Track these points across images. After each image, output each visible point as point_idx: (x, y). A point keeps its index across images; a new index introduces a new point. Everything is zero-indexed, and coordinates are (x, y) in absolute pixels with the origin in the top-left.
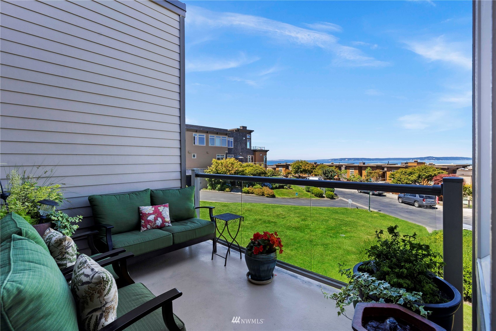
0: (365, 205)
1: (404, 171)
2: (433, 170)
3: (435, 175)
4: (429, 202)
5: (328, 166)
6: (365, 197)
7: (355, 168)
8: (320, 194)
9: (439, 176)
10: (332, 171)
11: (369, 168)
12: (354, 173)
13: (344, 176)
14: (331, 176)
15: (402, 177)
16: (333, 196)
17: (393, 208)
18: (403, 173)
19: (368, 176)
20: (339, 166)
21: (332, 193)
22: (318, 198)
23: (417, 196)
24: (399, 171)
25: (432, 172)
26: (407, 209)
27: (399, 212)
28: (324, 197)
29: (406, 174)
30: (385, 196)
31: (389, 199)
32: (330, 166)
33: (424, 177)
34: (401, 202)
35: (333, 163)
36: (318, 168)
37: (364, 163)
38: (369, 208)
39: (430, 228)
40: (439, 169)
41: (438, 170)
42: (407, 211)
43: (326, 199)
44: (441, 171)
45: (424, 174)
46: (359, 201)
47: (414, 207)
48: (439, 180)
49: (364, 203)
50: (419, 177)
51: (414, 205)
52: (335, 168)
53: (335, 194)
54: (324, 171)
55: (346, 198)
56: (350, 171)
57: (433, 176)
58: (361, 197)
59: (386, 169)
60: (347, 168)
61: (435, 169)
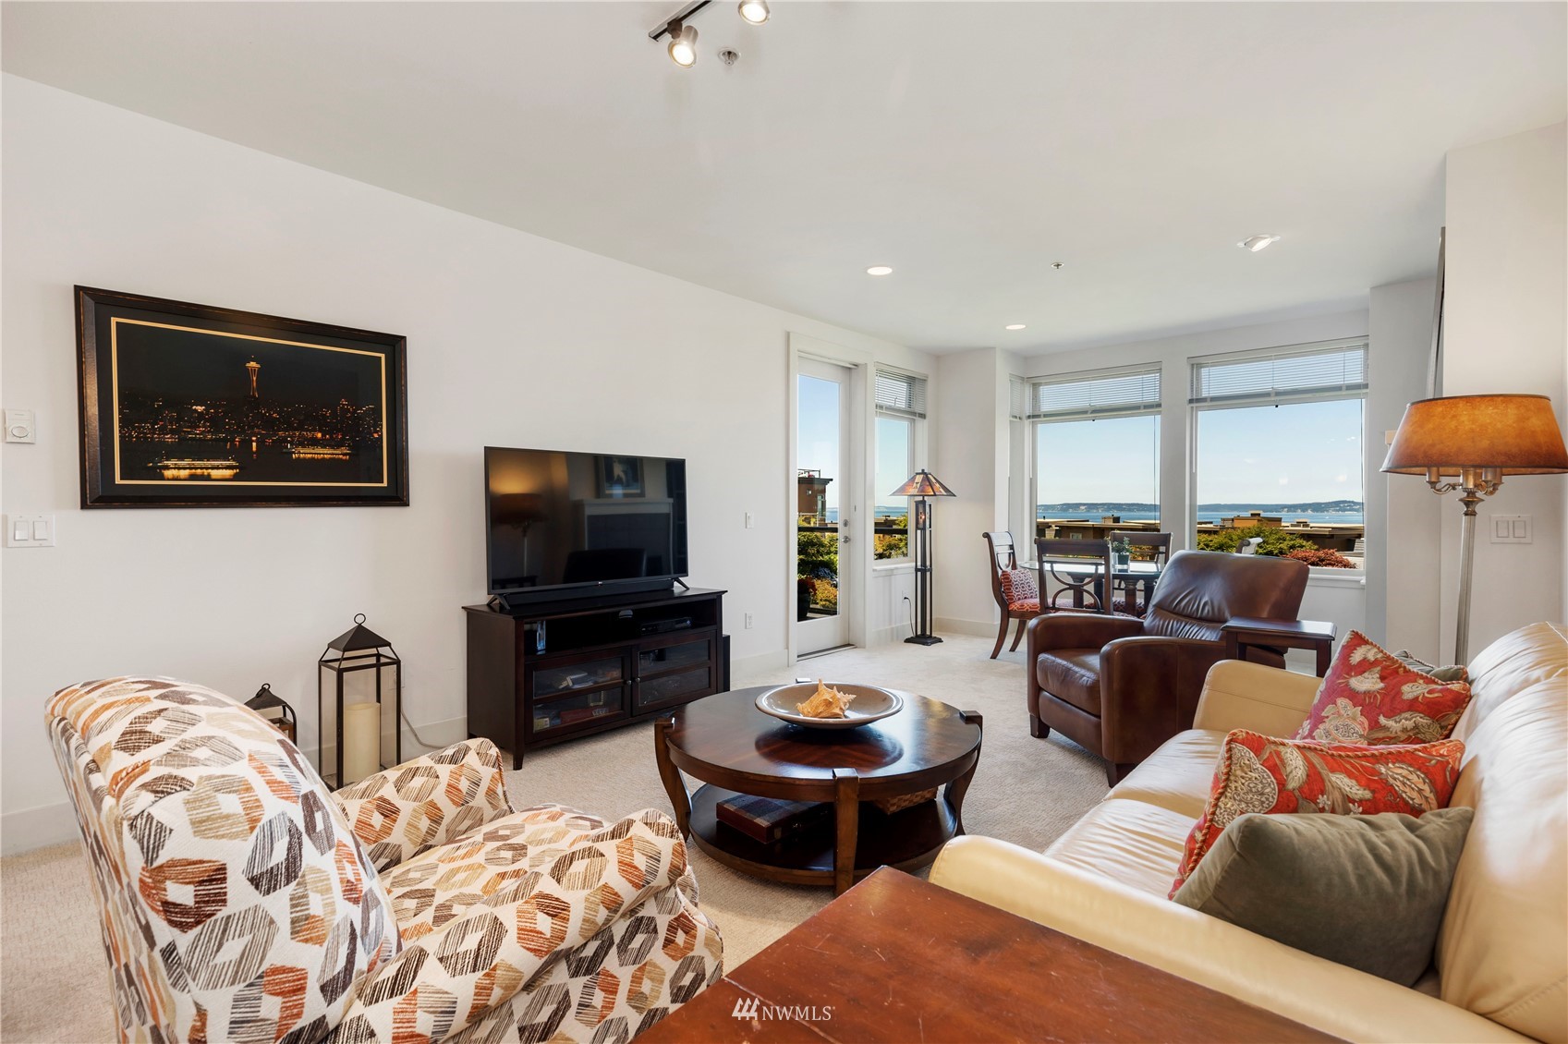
37: (1117, 520)
41: (1292, 540)
44: (1299, 541)
61: (1297, 536)
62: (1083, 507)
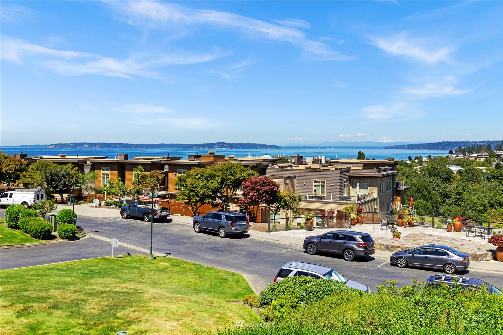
0: (143, 245)
1: (199, 172)
2: (241, 171)
3: (244, 179)
4: (240, 227)
5: (56, 163)
6: (137, 228)
7: (111, 166)
8: (45, 232)
9: (248, 180)
10: (67, 174)
11: (140, 167)
12: (109, 176)
13: (92, 185)
14: (65, 185)
15: (197, 183)
16: (74, 233)
17: (188, 245)
18: (198, 176)
19: (138, 183)
20: (79, 163)
21: (71, 226)
22: (41, 242)
23: (222, 219)
24: (193, 172)
25: (239, 174)
26: (210, 243)
27: (200, 250)
28: (54, 237)
29: (203, 178)
30: (170, 221)
31: (178, 226)
32: (60, 163)
33: (229, 182)
34: (198, 230)
35: (65, 156)
36: (32, 169)
37: (127, 157)
38: (151, 252)
39: (248, 275)
40: (247, 168)
41: (247, 171)
42: (210, 248)
43: (59, 240)
44: (251, 172)
45: (229, 177)
46: (128, 238)
47: (218, 238)
48: (249, 186)
49: (137, 240)
50: (223, 182)
51: (217, 235)
52: (71, 167)
53: (79, 227)
54: (49, 175)
55: (102, 233)
56: (103, 172)
57: (242, 181)
58: (130, 229)
59: (166, 169)
60: (95, 166)
61: (243, 168)
62: (86, 146)
